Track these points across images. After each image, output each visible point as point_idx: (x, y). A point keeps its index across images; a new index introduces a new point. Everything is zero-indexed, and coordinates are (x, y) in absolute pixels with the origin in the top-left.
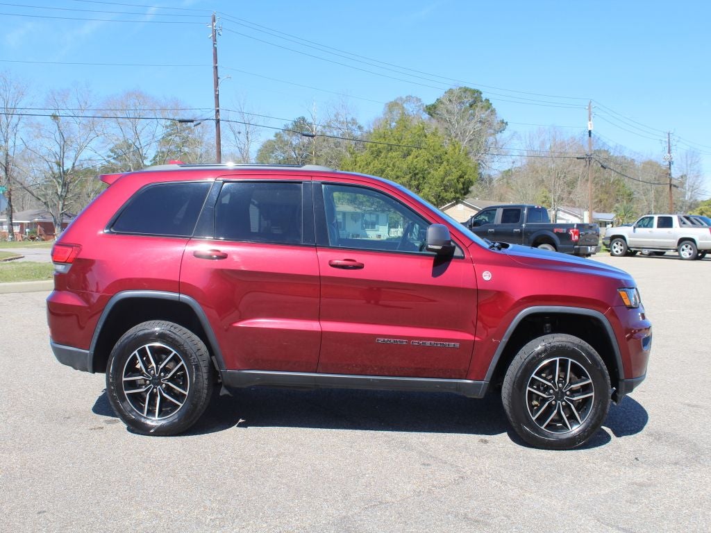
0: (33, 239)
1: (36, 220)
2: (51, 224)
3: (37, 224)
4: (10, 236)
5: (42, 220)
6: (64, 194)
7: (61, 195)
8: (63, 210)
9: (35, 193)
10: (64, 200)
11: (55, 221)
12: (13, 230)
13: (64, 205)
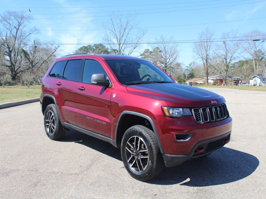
0: (214, 85)
1: (218, 78)
2: (222, 79)
3: (218, 79)
4: (207, 84)
5: (220, 78)
6: (227, 69)
7: (226, 70)
8: (226, 75)
9: (217, 69)
10: (227, 71)
11: (223, 79)
12: (208, 81)
13: (227, 73)
